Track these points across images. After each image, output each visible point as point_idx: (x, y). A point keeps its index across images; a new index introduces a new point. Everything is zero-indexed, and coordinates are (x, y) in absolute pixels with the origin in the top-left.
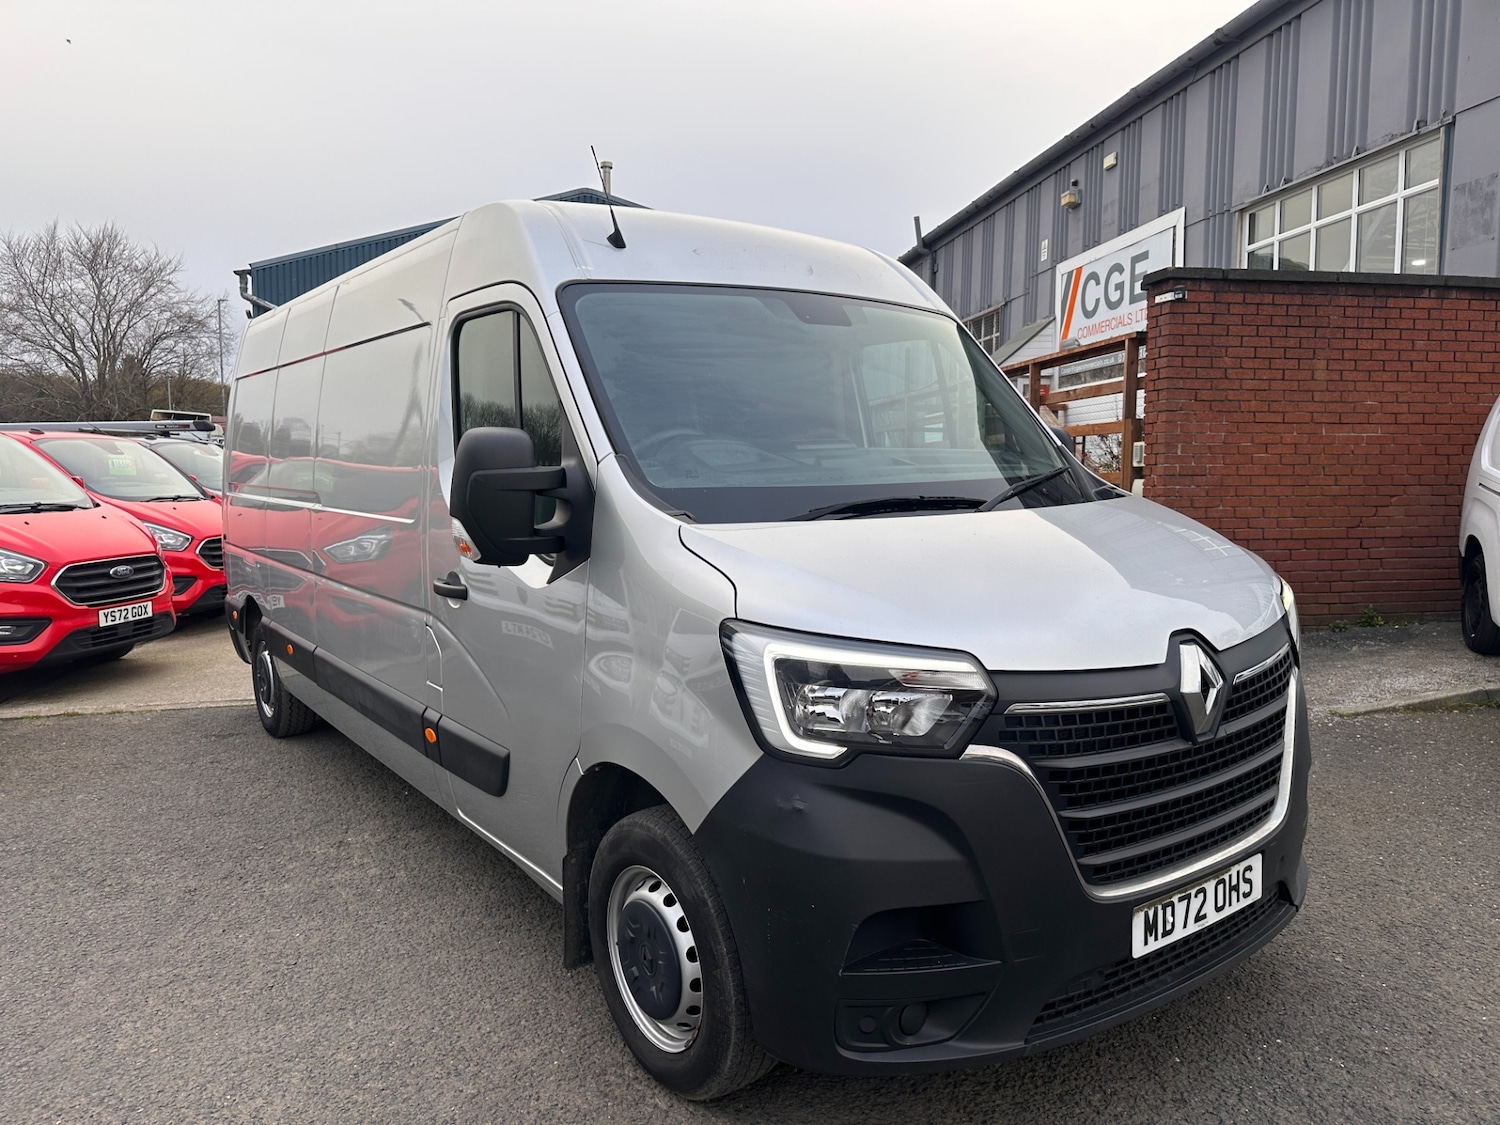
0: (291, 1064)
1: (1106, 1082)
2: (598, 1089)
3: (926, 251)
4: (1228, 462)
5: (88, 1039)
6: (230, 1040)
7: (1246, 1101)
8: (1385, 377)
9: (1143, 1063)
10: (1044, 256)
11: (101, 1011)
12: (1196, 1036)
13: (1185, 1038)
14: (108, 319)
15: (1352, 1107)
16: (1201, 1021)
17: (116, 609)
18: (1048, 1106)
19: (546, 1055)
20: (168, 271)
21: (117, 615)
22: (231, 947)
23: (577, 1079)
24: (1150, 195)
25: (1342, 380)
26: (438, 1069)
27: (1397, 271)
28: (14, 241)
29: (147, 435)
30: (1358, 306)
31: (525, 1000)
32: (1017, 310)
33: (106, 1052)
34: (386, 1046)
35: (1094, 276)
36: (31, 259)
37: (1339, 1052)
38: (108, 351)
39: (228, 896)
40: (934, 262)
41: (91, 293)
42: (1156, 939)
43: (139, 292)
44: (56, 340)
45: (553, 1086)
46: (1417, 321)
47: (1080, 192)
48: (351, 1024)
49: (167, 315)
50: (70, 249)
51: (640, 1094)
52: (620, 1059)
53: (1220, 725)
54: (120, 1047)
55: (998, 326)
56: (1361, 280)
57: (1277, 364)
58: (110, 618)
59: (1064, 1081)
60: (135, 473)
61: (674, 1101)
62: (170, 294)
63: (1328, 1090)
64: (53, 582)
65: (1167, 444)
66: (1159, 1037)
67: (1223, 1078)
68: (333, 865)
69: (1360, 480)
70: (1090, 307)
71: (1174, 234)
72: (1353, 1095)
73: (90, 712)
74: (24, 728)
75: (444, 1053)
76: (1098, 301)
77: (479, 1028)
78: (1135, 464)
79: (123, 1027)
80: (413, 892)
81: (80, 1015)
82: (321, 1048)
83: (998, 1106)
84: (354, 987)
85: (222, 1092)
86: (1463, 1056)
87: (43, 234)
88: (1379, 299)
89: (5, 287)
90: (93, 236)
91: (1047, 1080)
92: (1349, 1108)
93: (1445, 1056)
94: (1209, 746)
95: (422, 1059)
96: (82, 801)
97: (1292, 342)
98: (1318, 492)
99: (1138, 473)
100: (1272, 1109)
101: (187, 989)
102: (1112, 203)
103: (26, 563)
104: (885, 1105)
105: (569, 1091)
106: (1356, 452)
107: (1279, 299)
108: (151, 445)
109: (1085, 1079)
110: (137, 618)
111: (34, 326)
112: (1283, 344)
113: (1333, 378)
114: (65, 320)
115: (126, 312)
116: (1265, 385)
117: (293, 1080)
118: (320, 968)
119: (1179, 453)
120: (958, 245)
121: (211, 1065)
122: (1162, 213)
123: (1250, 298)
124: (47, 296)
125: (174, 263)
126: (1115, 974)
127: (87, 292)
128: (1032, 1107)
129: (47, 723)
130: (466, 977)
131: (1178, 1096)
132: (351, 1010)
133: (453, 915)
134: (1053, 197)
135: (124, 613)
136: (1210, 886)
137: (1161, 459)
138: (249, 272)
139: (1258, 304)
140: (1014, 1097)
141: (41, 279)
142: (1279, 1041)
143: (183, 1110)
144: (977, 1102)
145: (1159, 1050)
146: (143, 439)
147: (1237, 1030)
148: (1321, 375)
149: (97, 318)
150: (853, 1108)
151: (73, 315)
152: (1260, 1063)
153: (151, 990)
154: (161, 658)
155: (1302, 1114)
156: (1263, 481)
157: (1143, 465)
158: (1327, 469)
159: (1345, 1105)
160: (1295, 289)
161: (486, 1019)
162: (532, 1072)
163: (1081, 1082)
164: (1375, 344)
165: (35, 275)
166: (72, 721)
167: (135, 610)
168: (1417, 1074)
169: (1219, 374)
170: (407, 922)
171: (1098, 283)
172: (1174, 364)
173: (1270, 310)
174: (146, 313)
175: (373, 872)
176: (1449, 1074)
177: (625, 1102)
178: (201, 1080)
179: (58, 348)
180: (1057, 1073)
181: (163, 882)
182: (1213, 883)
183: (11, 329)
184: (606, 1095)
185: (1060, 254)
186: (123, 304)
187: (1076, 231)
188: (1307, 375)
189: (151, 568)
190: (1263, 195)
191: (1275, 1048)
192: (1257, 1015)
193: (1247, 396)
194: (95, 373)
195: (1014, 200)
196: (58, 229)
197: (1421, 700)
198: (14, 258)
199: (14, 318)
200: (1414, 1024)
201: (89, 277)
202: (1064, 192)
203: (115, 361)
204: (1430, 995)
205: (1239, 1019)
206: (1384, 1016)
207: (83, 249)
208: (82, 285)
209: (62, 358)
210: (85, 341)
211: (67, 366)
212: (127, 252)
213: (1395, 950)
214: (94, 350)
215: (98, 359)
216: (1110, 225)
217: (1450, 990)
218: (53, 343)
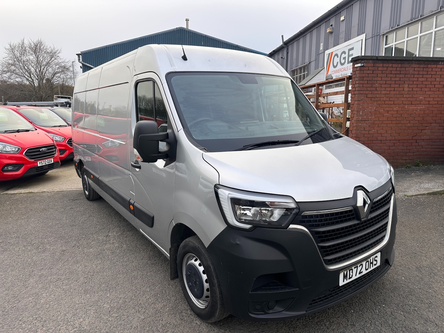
0: (91, 308)
1: (331, 318)
3: (285, 46)
4: (376, 116)
6: (73, 299)
7: (373, 325)
8: (426, 89)
9: (342, 312)
10: (321, 48)
11: (37, 290)
12: (359, 303)
13: (355, 304)
14: (40, 68)
15: (405, 328)
16: (360, 298)
17: (43, 161)
18: (313, 326)
19: (165, 306)
20: (57, 53)
21: (43, 163)
22: (75, 269)
23: (174, 314)
24: (355, 29)
25: (412, 91)
26: (133, 310)
27: (431, 56)
28: (12, 44)
29: (52, 106)
30: (419, 67)
31: (159, 288)
32: (313, 65)
33: (38, 303)
34: (118, 302)
35: (336, 55)
36: (17, 50)
37: (402, 309)
38: (41, 79)
39: (74, 253)
40: (288, 49)
41: (35, 60)
42: (347, 280)
43: (49, 59)
44: (25, 74)
45: (167, 316)
46: (437, 72)
47: (333, 28)
48: (108, 295)
49: (58, 66)
50: (28, 46)
51: (192, 319)
52: (186, 308)
53: (369, 215)
54: (42, 301)
55: (307, 69)
56: (420, 59)
57: (393, 86)
58: (41, 164)
59: (318, 318)
60: (48, 118)
62: (58, 60)
63: (398, 322)
64: (24, 154)
65: (357, 111)
66: (347, 303)
67: (366, 317)
68: (105, 243)
69: (417, 122)
70: (335, 64)
71: (362, 42)
72: (405, 324)
73: (36, 192)
74: (17, 197)
75: (135, 305)
76: (338, 63)
77: (146, 297)
78: (347, 117)
79: (43, 295)
80: (128, 252)
81: (31, 291)
82: (100, 303)
84: (110, 283)
85: (71, 316)
87: (20, 42)
88: (425, 65)
89: (10, 58)
90: (35, 42)
91: (313, 317)
92: (404, 328)
93: (434, 312)
94: (365, 222)
95: (129, 307)
97: (397, 79)
98: (404, 126)
99: (348, 119)
100: (381, 328)
101: (61, 283)
102: (343, 32)
103: (16, 148)
106: (416, 113)
107: (394, 65)
108: (52, 109)
109: (324, 317)
110: (49, 163)
111: (19, 70)
112: (394, 79)
113: (410, 90)
114: (28, 68)
115: (45, 65)
116: (388, 92)
117: (91, 313)
118: (100, 277)
119: (361, 114)
120: (295, 44)
121: (68, 308)
122: (358, 35)
123: (384, 65)
124: (22, 61)
125: (59, 50)
126: (334, 290)
129: (24, 195)
130: (142, 280)
131: (352, 323)
132: (109, 290)
133: (139, 260)
134: (325, 30)
135: (45, 162)
136: (364, 263)
137: (355, 116)
138: (81, 54)
139: (387, 67)
140: (303, 323)
141: (20, 56)
142: (383, 305)
143: (60, 322)
144: (292, 324)
145: (347, 308)
146: (50, 107)
147: (371, 302)
148: (406, 89)
149: (37, 68)
151: (30, 67)
152: (378, 313)
153: (51, 283)
155: (390, 330)
156: (387, 122)
157: (350, 117)
158: (407, 118)
159: (403, 327)
160: (399, 62)
161: (148, 294)
162: (161, 311)
163: (323, 318)
164: (424, 79)
165: (18, 55)
167: (48, 161)
168: (425, 317)
169: (374, 89)
170: (126, 262)
171: (338, 57)
172: (360, 86)
173: (391, 69)
174: (51, 66)
175: (116, 245)
177: (187, 322)
178: (65, 313)
179: (26, 77)
180: (316, 315)
182: (365, 262)
183: (12, 71)
184: (182, 320)
185: (326, 48)
186: (45, 63)
187: (331, 40)
188: (402, 89)
189: (52, 149)
190: (390, 30)
191: (382, 308)
192: (377, 297)
193: (383, 96)
194: (37, 84)
195: (312, 31)
196: (24, 40)
197: (432, 191)
198: (12, 49)
199: (13, 68)
200: (425, 301)
201: (34, 55)
202: (328, 28)
203: (43, 80)
204: (430, 291)
205: (372, 298)
206: (416, 298)
207: (32, 46)
208: (32, 58)
209: (28, 80)
210: (34, 74)
211: (29, 82)
212: (45, 47)
213: (421, 276)
214: (37, 77)
215: (38, 80)
216: (342, 39)
217: (437, 289)
218: (24, 75)
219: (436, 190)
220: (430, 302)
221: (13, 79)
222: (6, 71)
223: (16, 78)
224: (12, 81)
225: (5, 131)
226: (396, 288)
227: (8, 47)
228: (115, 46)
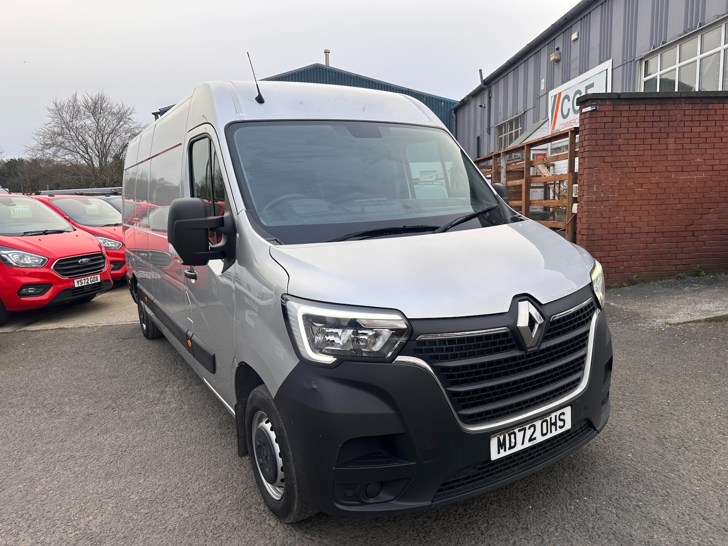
0: (110, 500)
1: (491, 518)
2: (245, 515)
3: (486, 86)
4: (621, 193)
5: (24, 486)
6: (86, 487)
7: (559, 530)
8: (707, 146)
9: (512, 508)
10: (543, 88)
12: (544, 495)
13: (538, 496)
14: (102, 137)
15: (613, 534)
17: (82, 279)
18: (458, 529)
19: (226, 498)
20: (128, 114)
21: (83, 281)
22: (99, 442)
23: (237, 511)
24: (595, 53)
25: (683, 148)
26: (174, 504)
28: (58, 102)
29: (107, 195)
30: (692, 109)
31: (224, 471)
32: (530, 115)
34: (154, 492)
35: (567, 97)
36: (66, 111)
37: (615, 505)
38: (103, 155)
39: (105, 417)
40: (490, 92)
41: (94, 125)
42: (505, 451)
43: (116, 124)
44: (80, 149)
45: (225, 514)
46: (725, 116)
47: (560, 53)
48: (141, 481)
49: (129, 134)
50: (83, 105)
52: (259, 501)
53: (542, 342)
55: (521, 124)
56: (700, 95)
57: (648, 141)
58: (80, 283)
59: (470, 516)
60: (99, 213)
61: (279, 523)
62: (130, 125)
64: (52, 267)
65: (589, 186)
66: (525, 495)
67: (551, 517)
69: (693, 201)
70: (565, 113)
71: (607, 74)
72: (616, 528)
73: (70, 327)
74: (40, 335)
75: (179, 496)
76: (569, 109)
77: (199, 484)
78: (574, 196)
79: (41, 480)
81: (24, 474)
82: (125, 492)
83: (433, 529)
84: (148, 463)
86: (680, 508)
87: (71, 98)
88: (704, 105)
89: (55, 124)
90: (94, 98)
91: (461, 516)
92: (612, 535)
93: (671, 508)
95: (169, 499)
96: (55, 370)
97: (655, 130)
98: (670, 208)
99: (575, 200)
100: (571, 534)
101: (74, 462)
102: (576, 58)
103: (39, 259)
104: (379, 527)
105: (232, 516)
106: (691, 186)
107: (649, 107)
108: (107, 199)
110: (93, 282)
111: (70, 142)
112: (651, 131)
113: (678, 148)
114: (83, 139)
115: (110, 134)
116: (641, 153)
118: (136, 453)
119: (595, 190)
120: (501, 83)
122: (601, 63)
123: (632, 107)
124: (74, 128)
125: (131, 109)
126: (483, 468)
127: (92, 125)
128: (450, 530)
129: (51, 333)
132: (144, 474)
134: (547, 57)
135: (86, 281)
136: (538, 423)
137: (585, 193)
138: (159, 113)
139: (637, 111)
140: (443, 525)
141: (71, 120)
142: (585, 498)
144: (424, 527)
145: (522, 501)
146: (104, 197)
147: (566, 492)
148: (671, 147)
149: (97, 138)
150: (362, 528)
151: (87, 137)
152: (572, 510)
153: (58, 463)
154: (108, 300)
155: (587, 537)
156: (640, 203)
157: (577, 196)
158: (674, 196)
159: (610, 533)
160: (658, 101)
161: (204, 479)
162: (217, 506)
163: (478, 518)
164: (701, 129)
165: (68, 118)
166: (61, 332)
167: (92, 279)
168: (653, 517)
169: (616, 148)
171: (569, 100)
172: (592, 144)
173: (643, 113)
174: (119, 134)
176: (670, 517)
177: (256, 522)
179: (81, 152)
180: (468, 512)
181: (79, 410)
182: (540, 422)
183: (59, 144)
184: (248, 519)
185: (550, 86)
186: (109, 130)
187: (558, 74)
188: (664, 147)
189: (99, 259)
190: (651, 51)
191: (582, 502)
193: (631, 159)
194: (98, 163)
195: (528, 59)
196: (77, 96)
197: (714, 316)
198: (59, 110)
199: (60, 139)
200: (660, 491)
201: (93, 118)
202: (552, 54)
203: (106, 157)
204: (673, 475)
205: (568, 486)
206: (645, 486)
207: (89, 105)
208: (90, 122)
209: (83, 157)
210: (93, 148)
211: (85, 161)
212: (109, 105)
213: (661, 451)
214: (97, 152)
215: (99, 157)
216: (575, 70)
217: (684, 473)
218: (78, 150)
219: (720, 313)
220: (666, 493)
221: (61, 156)
222: (49, 144)
223: (66, 155)
224: (59, 160)
225: (24, 233)
226: (614, 470)
227: (52, 106)
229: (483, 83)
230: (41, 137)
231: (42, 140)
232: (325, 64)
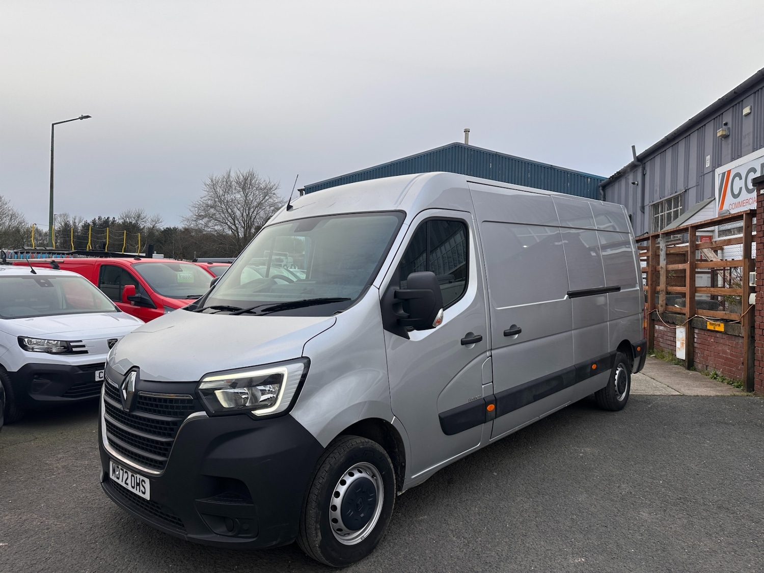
3: (639, 163)
10: (708, 165)
14: (249, 210)
20: (274, 189)
28: (214, 178)
32: (692, 194)
35: (738, 175)
36: (220, 185)
38: (248, 226)
40: (644, 169)
41: (243, 199)
43: (261, 198)
47: (729, 129)
49: (272, 208)
50: (235, 180)
55: (681, 203)
62: (274, 199)
70: (736, 192)
76: (741, 189)
78: (751, 285)
87: (225, 174)
89: (210, 198)
90: (245, 175)
99: (753, 290)
102: (749, 133)
111: (220, 214)
114: (232, 211)
115: (256, 207)
120: (658, 160)
124: (225, 201)
125: (276, 185)
127: (241, 199)
134: (713, 132)
138: (304, 190)
141: (223, 194)
149: (244, 211)
151: (235, 209)
157: (755, 285)
165: (221, 192)
171: (741, 178)
174: (264, 208)
179: (229, 223)
183: (211, 215)
185: (717, 163)
186: (255, 203)
187: (727, 150)
194: (243, 234)
195: (690, 135)
196: (231, 172)
198: (214, 185)
199: (212, 211)
201: (242, 192)
202: (719, 129)
203: (251, 228)
207: (240, 181)
208: (239, 196)
209: (230, 228)
210: (240, 220)
211: (232, 231)
212: (257, 181)
214: (243, 224)
215: (244, 228)
216: (747, 146)
218: (227, 221)
221: (211, 226)
222: (202, 215)
223: (215, 225)
224: (209, 229)
225: (188, 296)
227: (209, 182)
228: (354, 176)
229: (636, 160)
230: (196, 209)
231: (197, 211)
232: (464, 143)
